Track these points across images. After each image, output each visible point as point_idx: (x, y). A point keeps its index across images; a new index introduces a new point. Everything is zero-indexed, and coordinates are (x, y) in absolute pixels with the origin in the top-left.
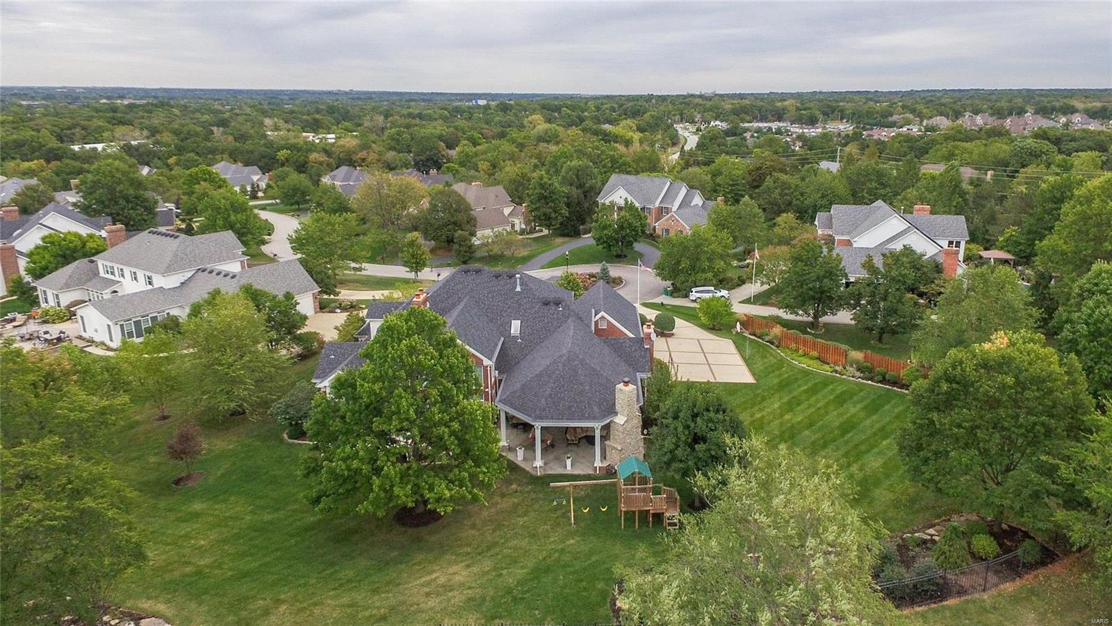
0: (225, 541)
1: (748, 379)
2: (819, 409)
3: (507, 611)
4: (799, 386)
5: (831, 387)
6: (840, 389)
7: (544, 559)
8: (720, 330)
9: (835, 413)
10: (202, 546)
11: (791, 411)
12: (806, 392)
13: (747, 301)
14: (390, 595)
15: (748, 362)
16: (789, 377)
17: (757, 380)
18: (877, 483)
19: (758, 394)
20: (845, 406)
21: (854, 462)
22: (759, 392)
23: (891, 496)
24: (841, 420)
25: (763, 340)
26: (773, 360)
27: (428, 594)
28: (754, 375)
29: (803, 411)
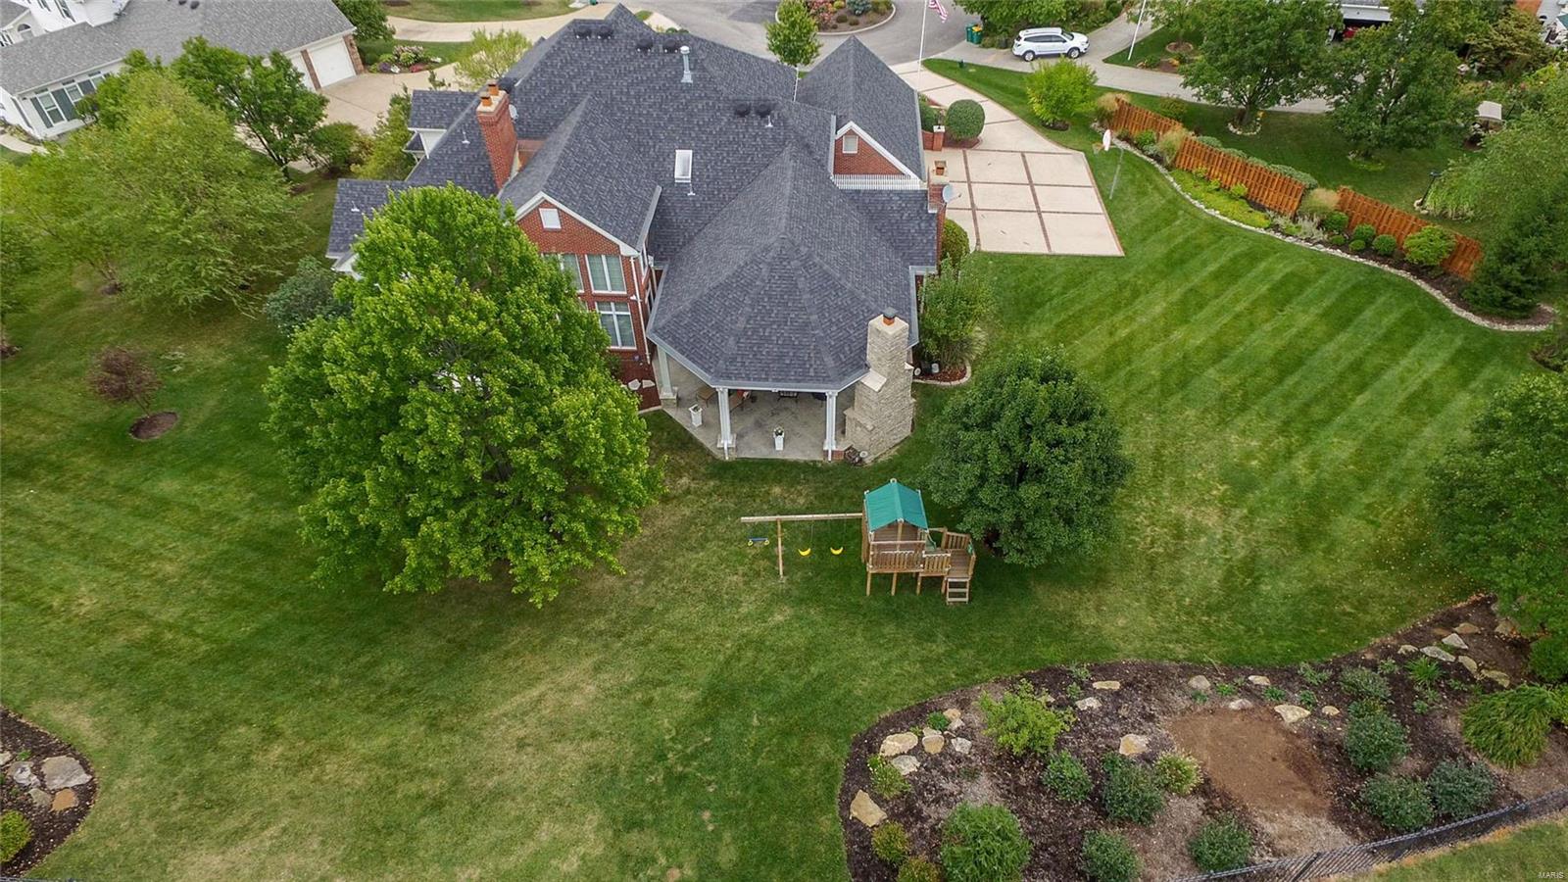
0: (204, 569)
1: (1110, 247)
2: (1237, 316)
3: (653, 809)
4: (1204, 264)
5: (1263, 265)
6: (1281, 270)
7: (727, 662)
8: (1065, 128)
9: (1268, 327)
10: (166, 578)
11: (1187, 322)
12: (1216, 276)
13: (1119, 59)
14: (457, 739)
15: (1112, 206)
16: (1187, 241)
17: (1124, 249)
18: (1343, 502)
19: (1127, 283)
20: (1288, 309)
21: (1301, 447)
22: (1126, 277)
23: (1368, 534)
24: (1279, 343)
25: (1143, 152)
26: (1159, 201)
27: (521, 744)
28: (1120, 237)
29: (1208, 322)
